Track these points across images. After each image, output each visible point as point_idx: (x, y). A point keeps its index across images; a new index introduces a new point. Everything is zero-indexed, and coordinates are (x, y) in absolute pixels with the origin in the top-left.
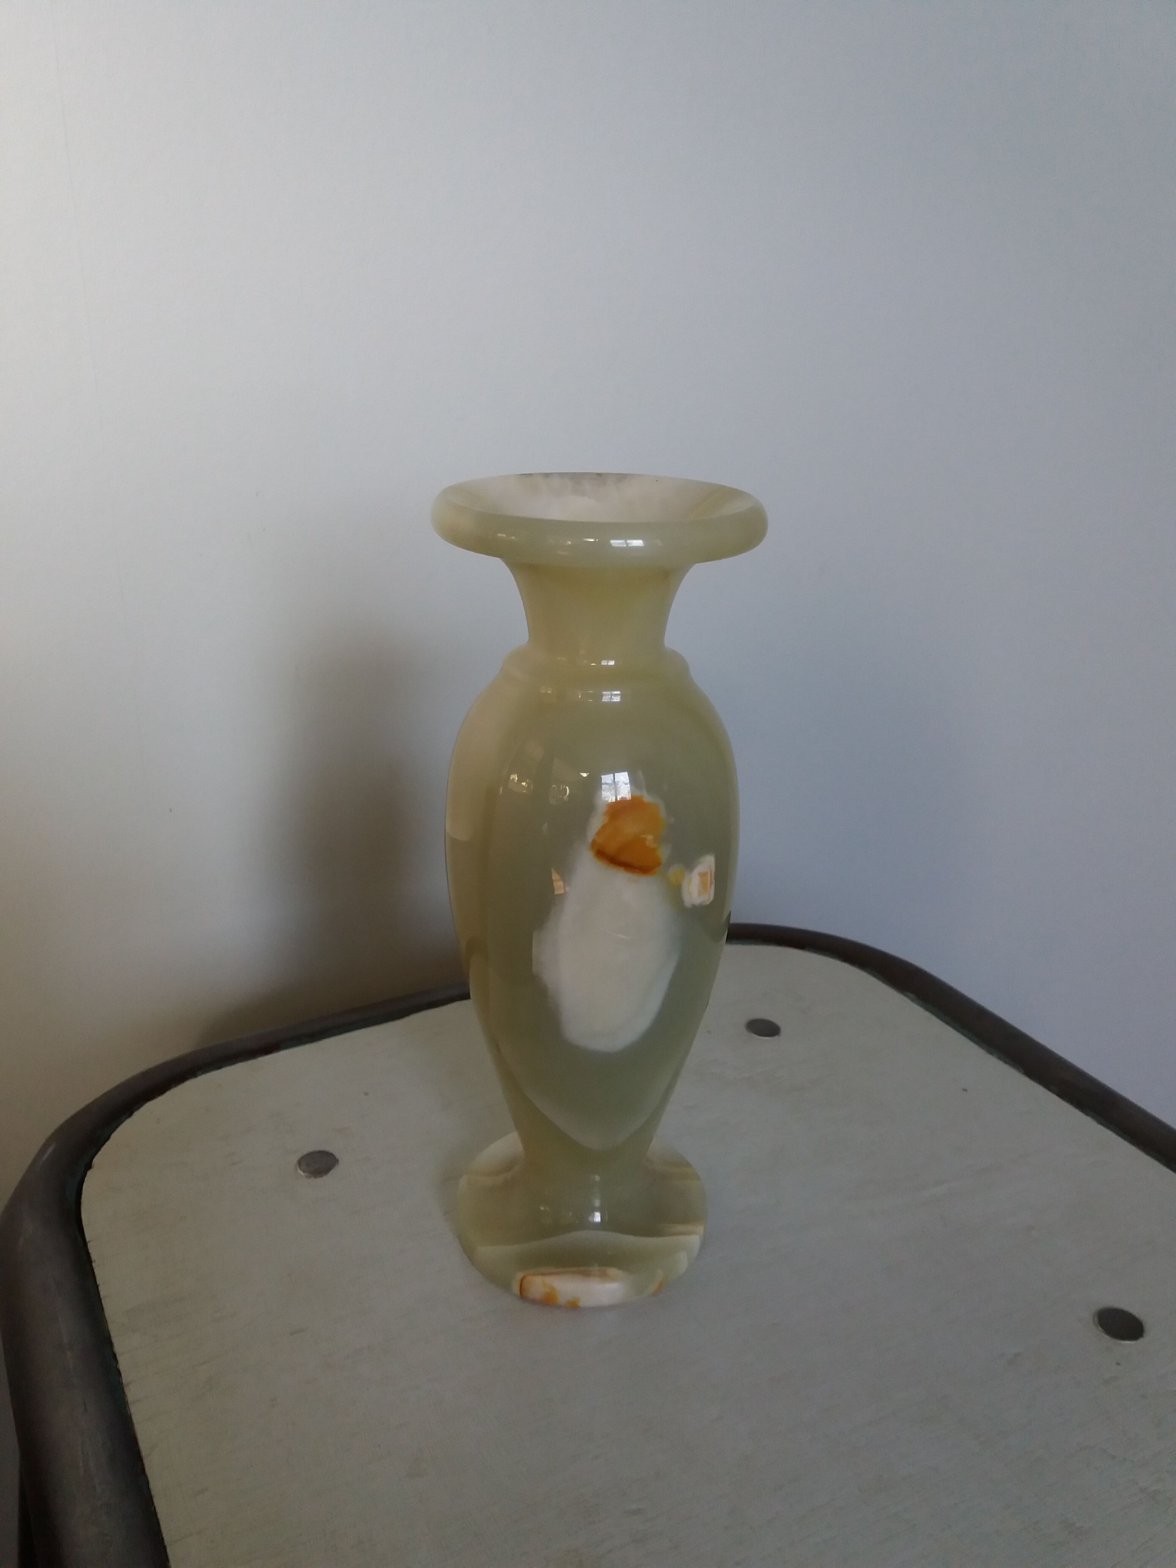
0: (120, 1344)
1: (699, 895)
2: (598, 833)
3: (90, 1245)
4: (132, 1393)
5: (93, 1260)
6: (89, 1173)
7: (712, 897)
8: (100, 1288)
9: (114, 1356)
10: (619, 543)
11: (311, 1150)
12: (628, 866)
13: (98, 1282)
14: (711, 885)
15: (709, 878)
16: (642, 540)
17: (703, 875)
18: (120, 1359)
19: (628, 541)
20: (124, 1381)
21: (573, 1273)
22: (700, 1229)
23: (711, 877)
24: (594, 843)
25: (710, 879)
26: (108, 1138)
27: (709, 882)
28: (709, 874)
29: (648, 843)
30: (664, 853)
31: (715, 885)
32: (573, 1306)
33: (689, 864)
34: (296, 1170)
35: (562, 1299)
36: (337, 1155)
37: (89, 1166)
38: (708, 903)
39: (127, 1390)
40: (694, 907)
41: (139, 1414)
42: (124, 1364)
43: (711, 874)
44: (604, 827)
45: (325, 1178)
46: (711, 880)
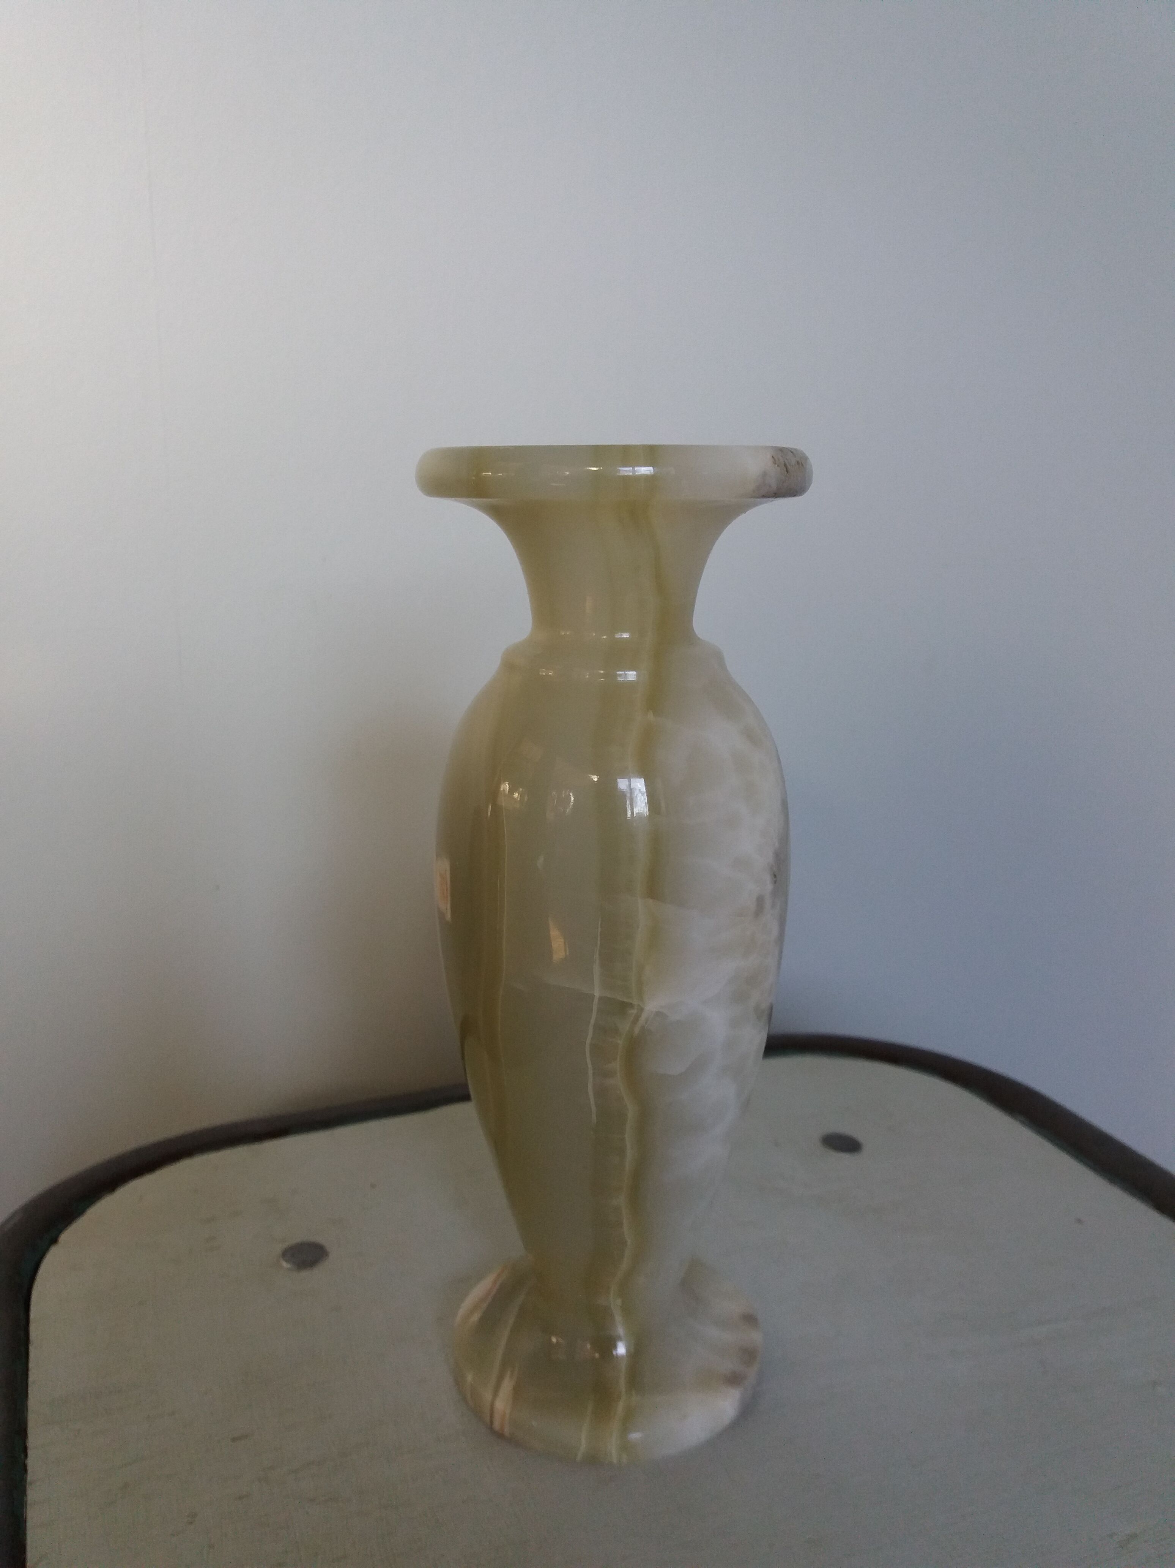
9: (25, 1450)
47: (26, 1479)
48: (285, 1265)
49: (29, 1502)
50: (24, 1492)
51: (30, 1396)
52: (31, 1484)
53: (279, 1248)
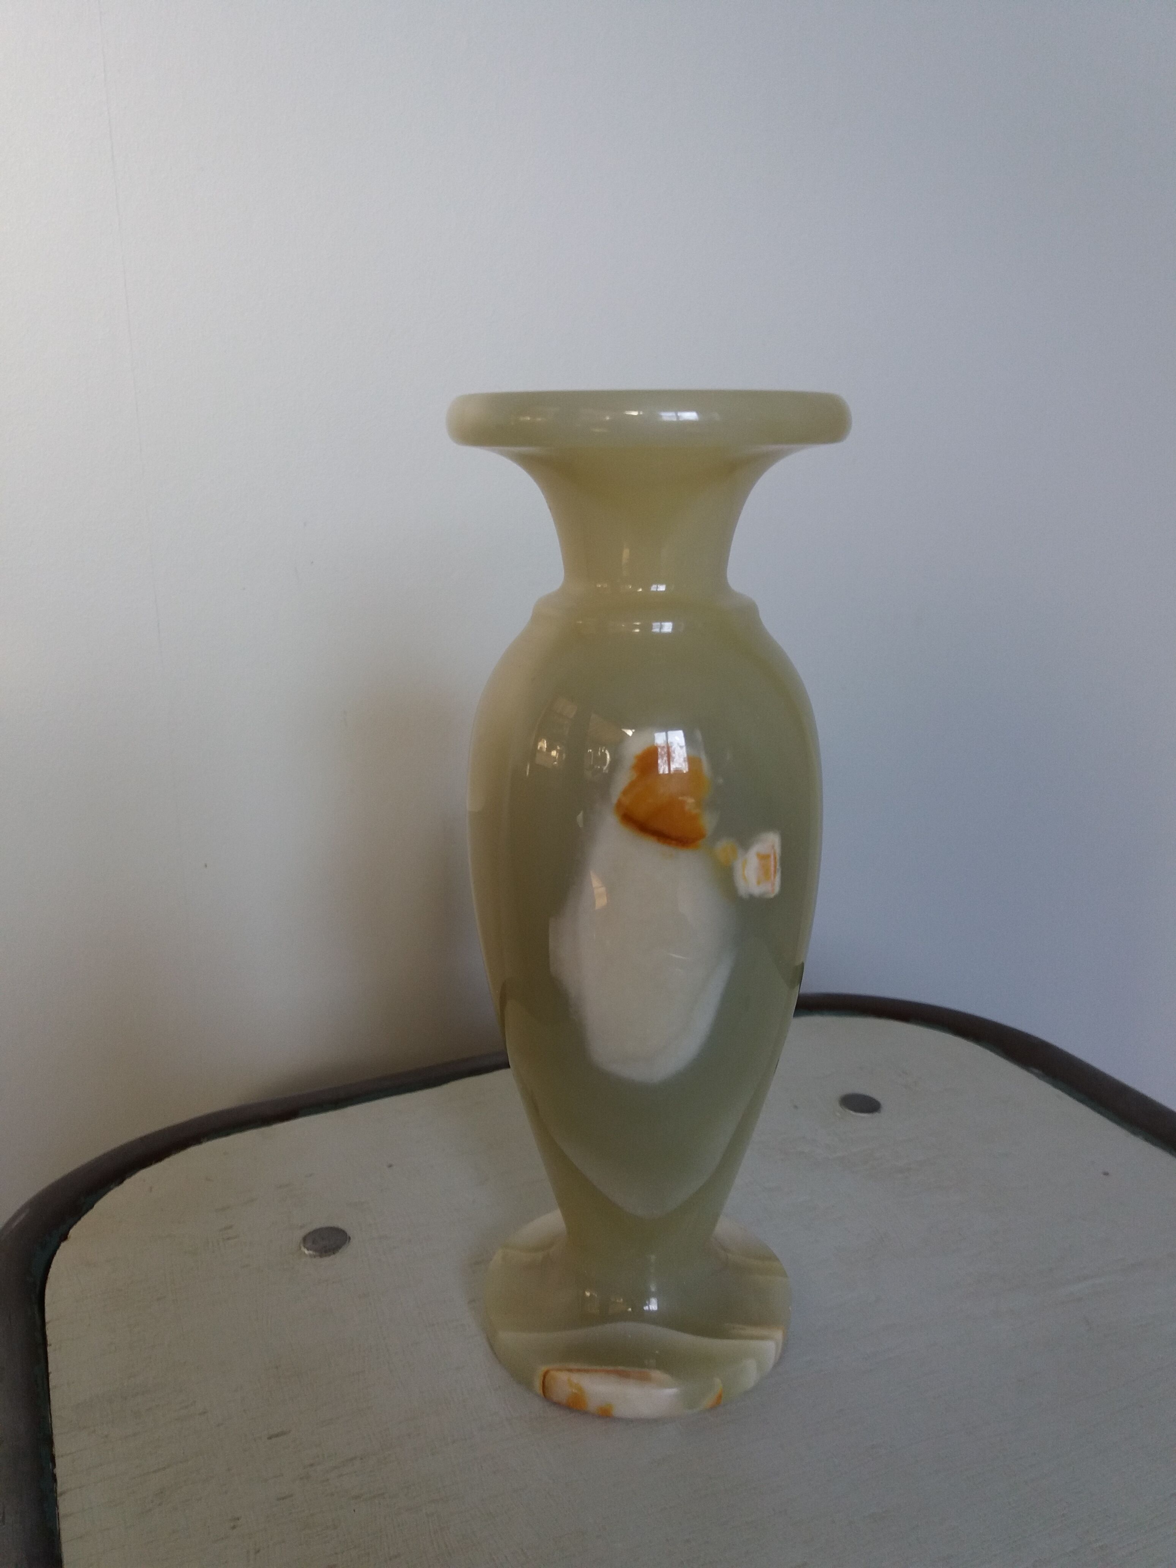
0: (61, 1446)
1: (759, 883)
2: (625, 792)
3: (47, 1326)
4: (65, 1505)
5: (48, 1343)
6: (63, 1245)
7: (777, 889)
8: (51, 1377)
9: (53, 1459)
10: (669, 417)
11: (317, 1225)
12: (662, 836)
13: (50, 1369)
14: (775, 872)
15: (772, 863)
16: (697, 412)
17: (763, 858)
18: (58, 1461)
19: (679, 414)
20: (59, 1490)
21: (608, 1372)
22: (779, 1335)
23: (775, 862)
24: (619, 805)
25: (774, 864)
26: (91, 1207)
27: (772, 868)
28: (772, 857)
29: (687, 808)
30: (708, 822)
31: (782, 873)
32: (605, 1415)
33: (744, 841)
34: (300, 1248)
35: (593, 1405)
36: (349, 1233)
37: (64, 1237)
38: (772, 896)
39: (60, 1500)
40: (752, 897)
41: (68, 1529)
42: (61, 1469)
43: (775, 858)
44: (632, 785)
45: (332, 1257)
46: (775, 867)
47: (56, 1490)
49: (61, 1515)
50: (55, 1504)
51: (53, 1403)
52: (61, 1494)
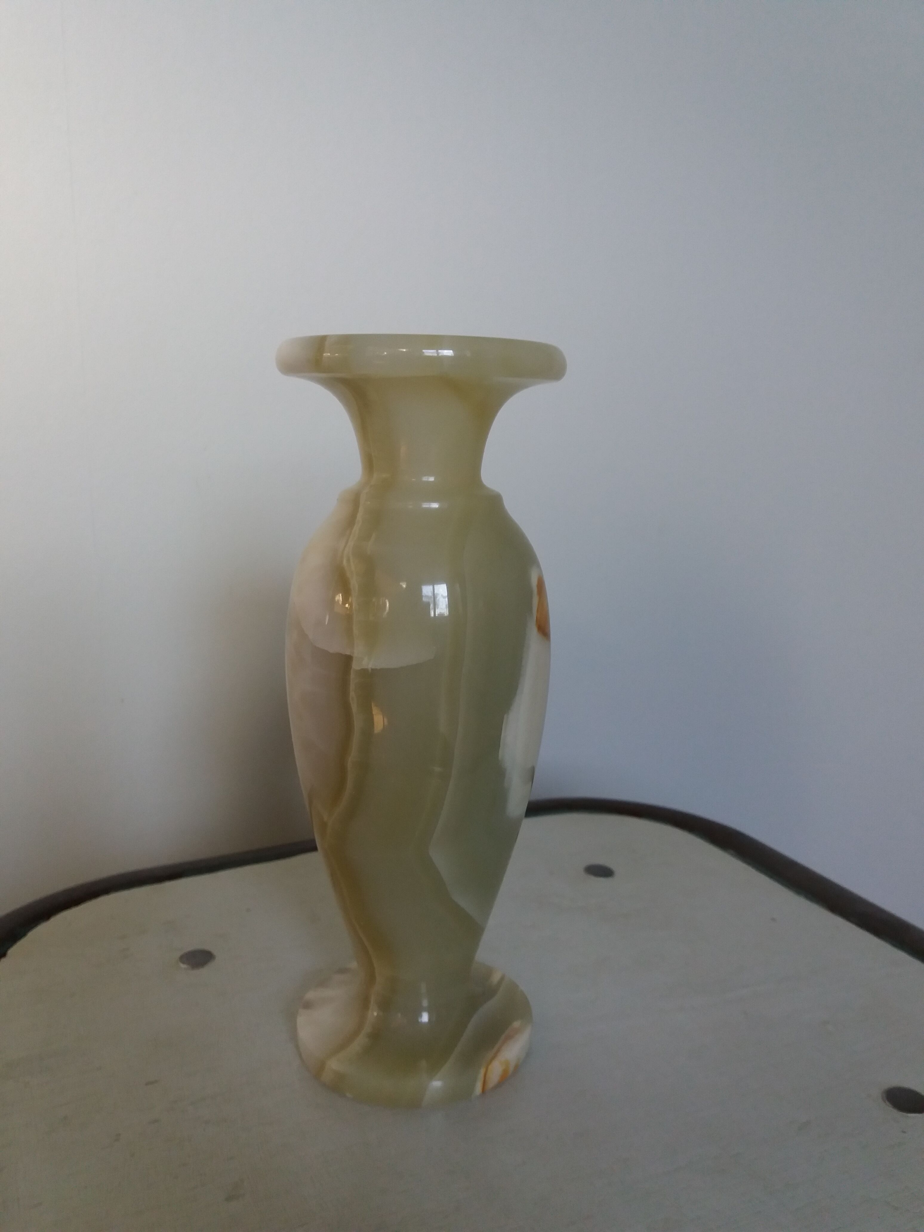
48: (183, 966)
53: (178, 954)
